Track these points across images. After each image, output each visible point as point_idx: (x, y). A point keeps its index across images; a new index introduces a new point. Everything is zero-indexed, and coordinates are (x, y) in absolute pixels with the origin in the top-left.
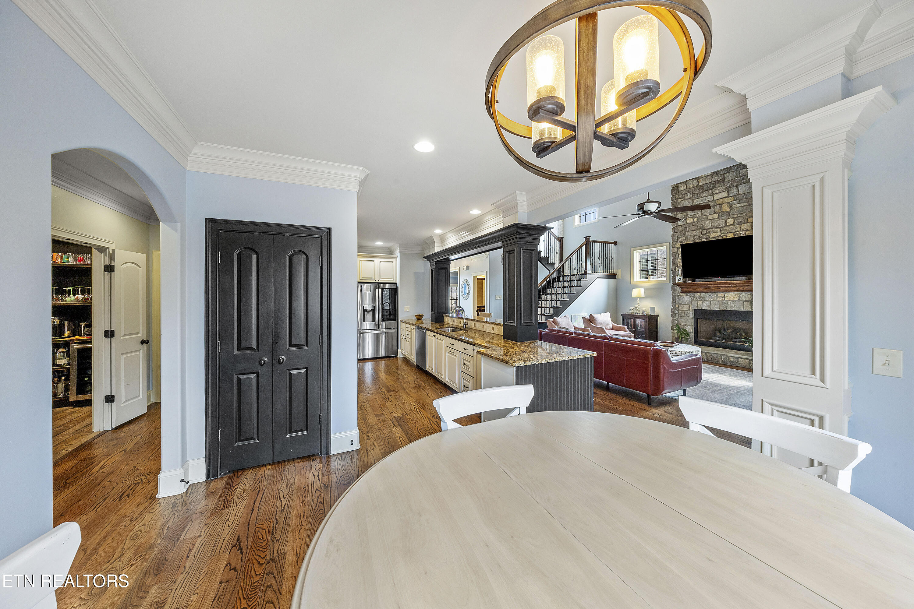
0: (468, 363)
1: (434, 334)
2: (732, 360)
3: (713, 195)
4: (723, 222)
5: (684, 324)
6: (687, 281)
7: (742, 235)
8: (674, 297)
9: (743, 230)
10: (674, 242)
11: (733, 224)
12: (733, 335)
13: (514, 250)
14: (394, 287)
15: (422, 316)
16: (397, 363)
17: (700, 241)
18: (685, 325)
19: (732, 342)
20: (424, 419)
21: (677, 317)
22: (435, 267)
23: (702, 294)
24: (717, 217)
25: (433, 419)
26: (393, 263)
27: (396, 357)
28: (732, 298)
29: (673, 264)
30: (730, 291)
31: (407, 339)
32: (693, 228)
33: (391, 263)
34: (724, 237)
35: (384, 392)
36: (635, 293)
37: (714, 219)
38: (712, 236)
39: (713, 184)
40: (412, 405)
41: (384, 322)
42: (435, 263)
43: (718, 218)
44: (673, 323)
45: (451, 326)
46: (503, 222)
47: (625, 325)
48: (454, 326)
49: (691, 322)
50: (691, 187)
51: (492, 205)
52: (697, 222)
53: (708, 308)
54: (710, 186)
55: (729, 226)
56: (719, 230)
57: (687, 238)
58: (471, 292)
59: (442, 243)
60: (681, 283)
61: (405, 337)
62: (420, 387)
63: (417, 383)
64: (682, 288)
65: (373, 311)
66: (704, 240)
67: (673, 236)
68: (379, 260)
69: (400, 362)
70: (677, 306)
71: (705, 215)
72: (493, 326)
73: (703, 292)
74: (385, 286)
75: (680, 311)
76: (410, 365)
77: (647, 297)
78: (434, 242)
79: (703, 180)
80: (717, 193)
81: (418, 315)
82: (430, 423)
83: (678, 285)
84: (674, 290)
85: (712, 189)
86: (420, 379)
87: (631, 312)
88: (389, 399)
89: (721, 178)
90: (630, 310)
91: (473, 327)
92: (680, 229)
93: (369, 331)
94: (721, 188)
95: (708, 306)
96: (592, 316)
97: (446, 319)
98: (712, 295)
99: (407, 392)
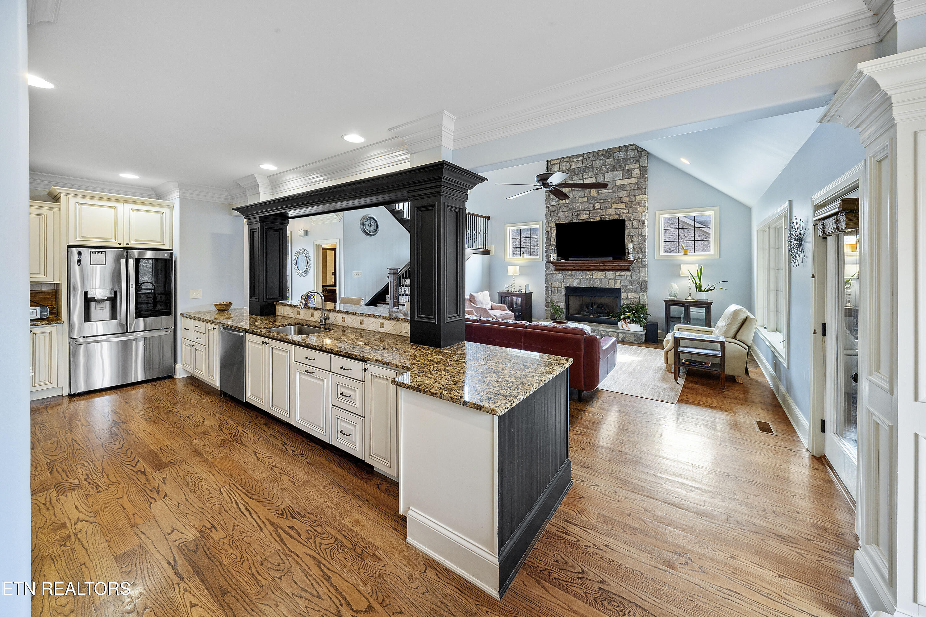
0: (352, 393)
1: (265, 340)
2: (603, 334)
3: (583, 179)
4: (592, 205)
5: (556, 301)
6: (560, 259)
7: (607, 219)
8: (547, 275)
9: (608, 215)
10: (548, 221)
11: (600, 209)
12: (599, 310)
13: (434, 205)
14: (166, 255)
15: (229, 305)
16: (174, 392)
17: (571, 222)
18: (558, 302)
19: (598, 316)
20: (261, 529)
21: (550, 294)
22: (258, 226)
23: (573, 272)
24: (586, 200)
25: (284, 523)
26: (163, 215)
27: (171, 377)
28: (599, 277)
29: (547, 242)
30: (598, 270)
31: (197, 346)
32: (565, 209)
33: (159, 215)
34: (592, 220)
35: (144, 473)
36: (511, 270)
37: (584, 202)
38: (582, 217)
39: (584, 169)
40: (225, 495)
41: (141, 320)
42: (258, 219)
43: (587, 202)
44: (546, 300)
45: (296, 322)
46: (409, 160)
47: (504, 304)
48: (301, 322)
49: (563, 298)
50: (564, 169)
51: (390, 129)
52: (569, 203)
53: (578, 286)
54: (581, 171)
55: (596, 210)
56: (588, 212)
57: (559, 218)
58: (312, 267)
59: (272, 189)
60: (555, 262)
61: (192, 343)
62: (236, 440)
63: (227, 432)
64: (556, 266)
65: (113, 300)
66: (575, 221)
67: (547, 215)
68: (128, 207)
69: (180, 386)
70: (550, 284)
71: (576, 198)
72: (382, 321)
73: (575, 270)
74: (145, 254)
75: (553, 289)
76: (205, 392)
77: (521, 274)
78: (257, 186)
79: (575, 164)
80: (586, 178)
81: (220, 304)
82: (279, 536)
83: (552, 263)
84: (547, 268)
85: (582, 174)
86: (234, 420)
87: (506, 289)
88: (158, 492)
89: (590, 164)
90: (505, 288)
91: (340, 322)
92: (553, 209)
93: (104, 338)
94: (590, 174)
95: (578, 284)
96: (473, 296)
97: (281, 310)
98: (582, 273)
99: (206, 460)
